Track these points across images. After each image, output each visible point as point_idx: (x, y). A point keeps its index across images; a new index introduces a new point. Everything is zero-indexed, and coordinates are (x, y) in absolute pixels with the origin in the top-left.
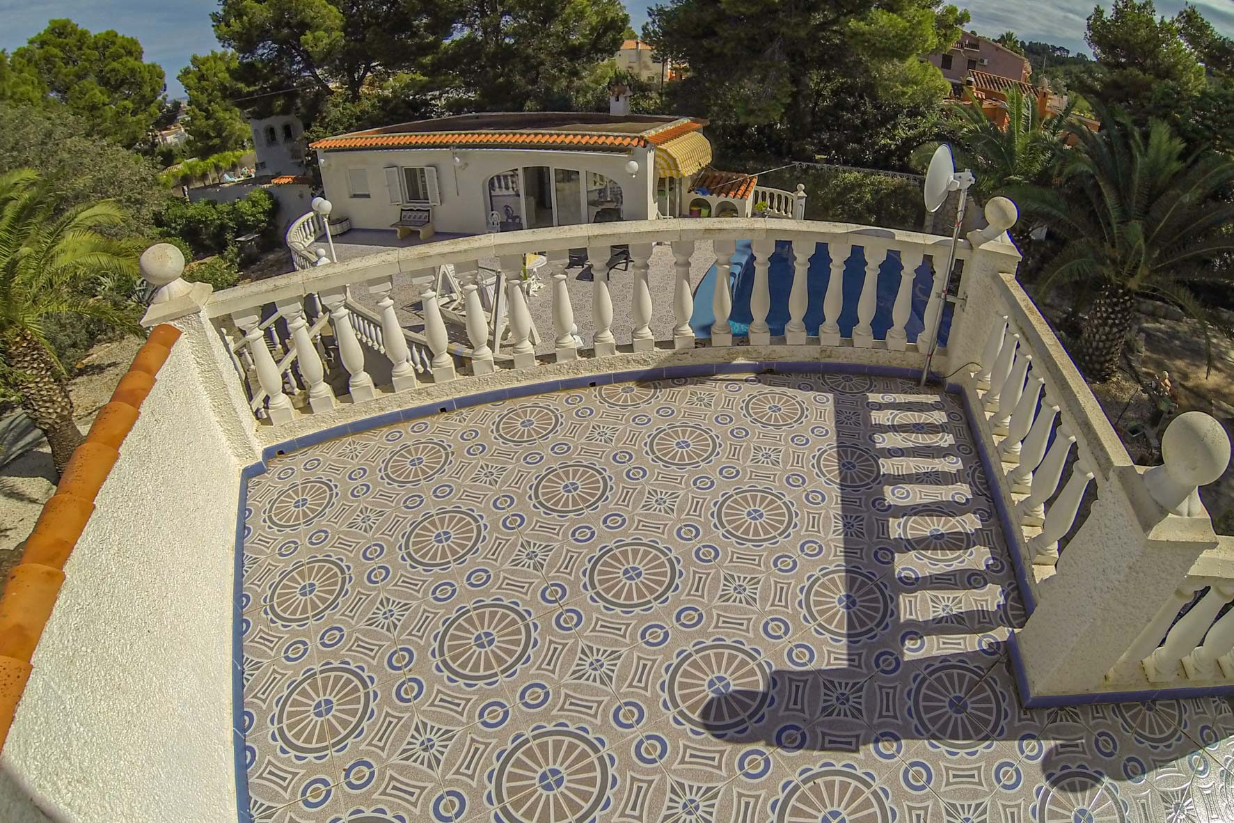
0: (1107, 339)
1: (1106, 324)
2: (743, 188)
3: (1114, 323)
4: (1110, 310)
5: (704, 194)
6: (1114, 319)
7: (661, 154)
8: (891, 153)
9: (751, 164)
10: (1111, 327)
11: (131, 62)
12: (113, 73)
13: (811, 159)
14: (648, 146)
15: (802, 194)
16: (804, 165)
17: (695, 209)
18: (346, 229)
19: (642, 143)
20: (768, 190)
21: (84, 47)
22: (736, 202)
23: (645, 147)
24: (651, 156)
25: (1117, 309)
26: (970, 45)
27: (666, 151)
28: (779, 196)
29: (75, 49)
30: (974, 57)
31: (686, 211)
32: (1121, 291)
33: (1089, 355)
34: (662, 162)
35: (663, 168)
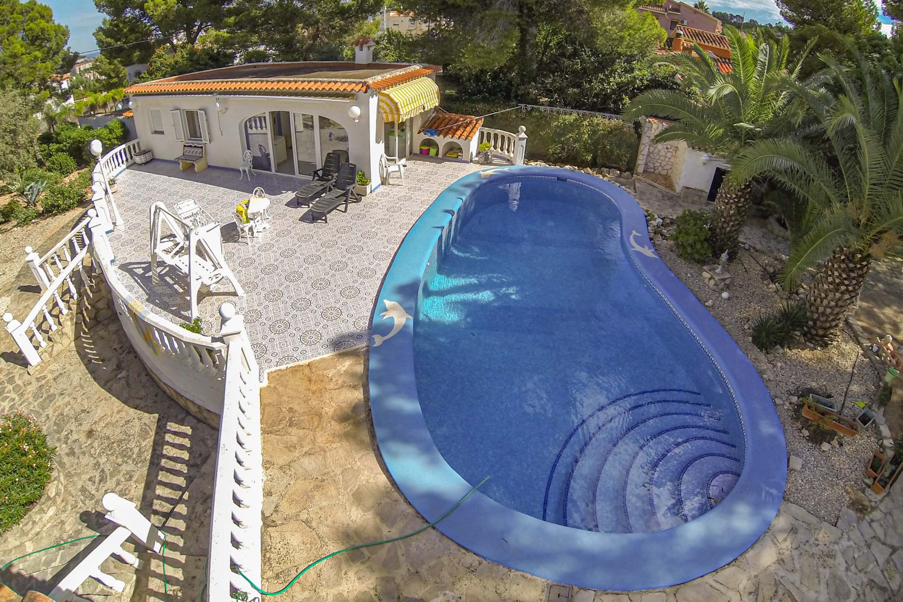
0: (837, 305)
1: (837, 290)
2: (468, 129)
3: (847, 290)
4: (844, 276)
5: (432, 135)
6: (847, 286)
7: (384, 98)
8: (607, 97)
9: (480, 106)
10: (843, 293)
11: (43, 23)
12: (31, 32)
13: (535, 102)
14: (369, 91)
15: (523, 135)
16: (529, 107)
17: (425, 148)
18: (149, 159)
19: (364, 89)
20: (492, 131)
21: (15, 13)
22: (461, 142)
23: (366, 92)
24: (373, 102)
25: (852, 275)
26: (672, 9)
27: (388, 96)
28: (503, 137)
29: (9, 14)
30: (675, 18)
31: (417, 150)
32: (859, 256)
33: (812, 320)
34: (385, 107)
35: (385, 112)
